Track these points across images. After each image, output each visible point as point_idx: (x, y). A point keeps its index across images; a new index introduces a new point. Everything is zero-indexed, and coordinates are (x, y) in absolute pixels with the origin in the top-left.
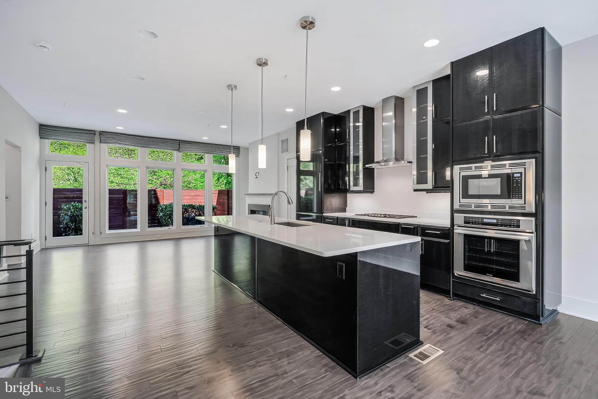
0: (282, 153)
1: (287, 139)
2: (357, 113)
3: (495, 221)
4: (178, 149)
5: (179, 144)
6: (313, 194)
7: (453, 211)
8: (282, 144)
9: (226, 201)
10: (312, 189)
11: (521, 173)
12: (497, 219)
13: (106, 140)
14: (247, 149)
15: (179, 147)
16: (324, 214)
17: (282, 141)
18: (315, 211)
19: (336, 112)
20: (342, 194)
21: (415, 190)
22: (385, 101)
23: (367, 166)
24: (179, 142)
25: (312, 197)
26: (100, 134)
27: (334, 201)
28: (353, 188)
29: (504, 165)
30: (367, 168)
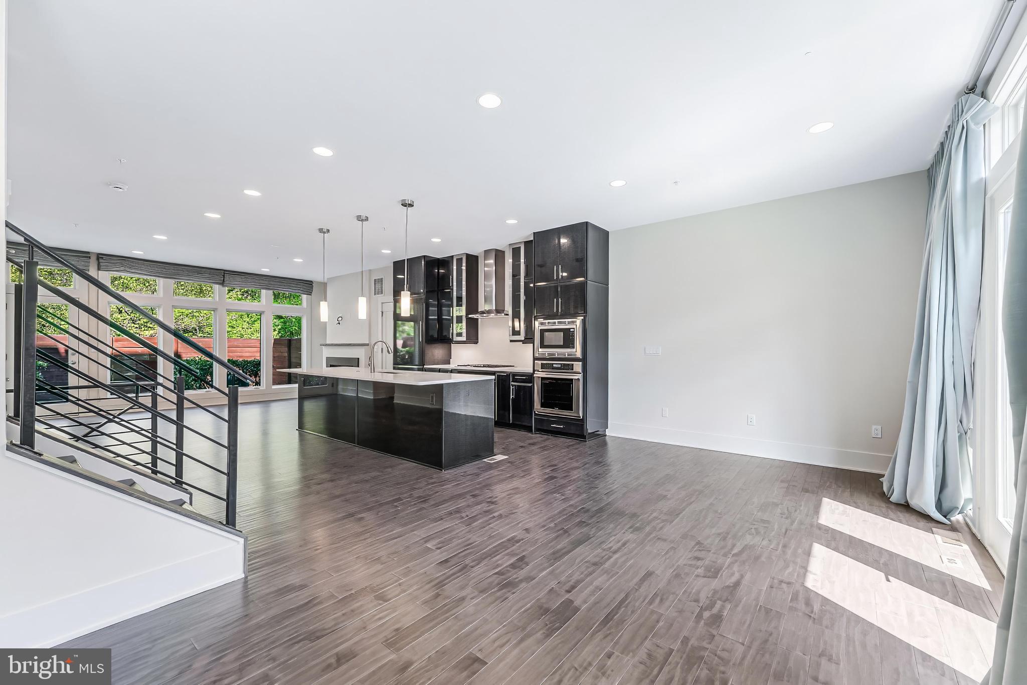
0: (375, 294)
1: (382, 279)
2: (459, 261)
3: (560, 366)
4: (222, 282)
5: (224, 276)
6: (414, 345)
7: (535, 359)
8: (375, 284)
9: (286, 354)
10: (413, 339)
11: (574, 328)
12: (561, 364)
13: (108, 266)
14: (324, 285)
15: (224, 279)
16: (425, 366)
17: (375, 280)
18: (417, 363)
19: (439, 256)
20: (446, 345)
21: (511, 341)
22: (487, 252)
23: (470, 316)
24: (224, 273)
25: (413, 349)
26: (98, 259)
27: (437, 352)
28: (456, 339)
29: (565, 323)
30: (470, 318)
